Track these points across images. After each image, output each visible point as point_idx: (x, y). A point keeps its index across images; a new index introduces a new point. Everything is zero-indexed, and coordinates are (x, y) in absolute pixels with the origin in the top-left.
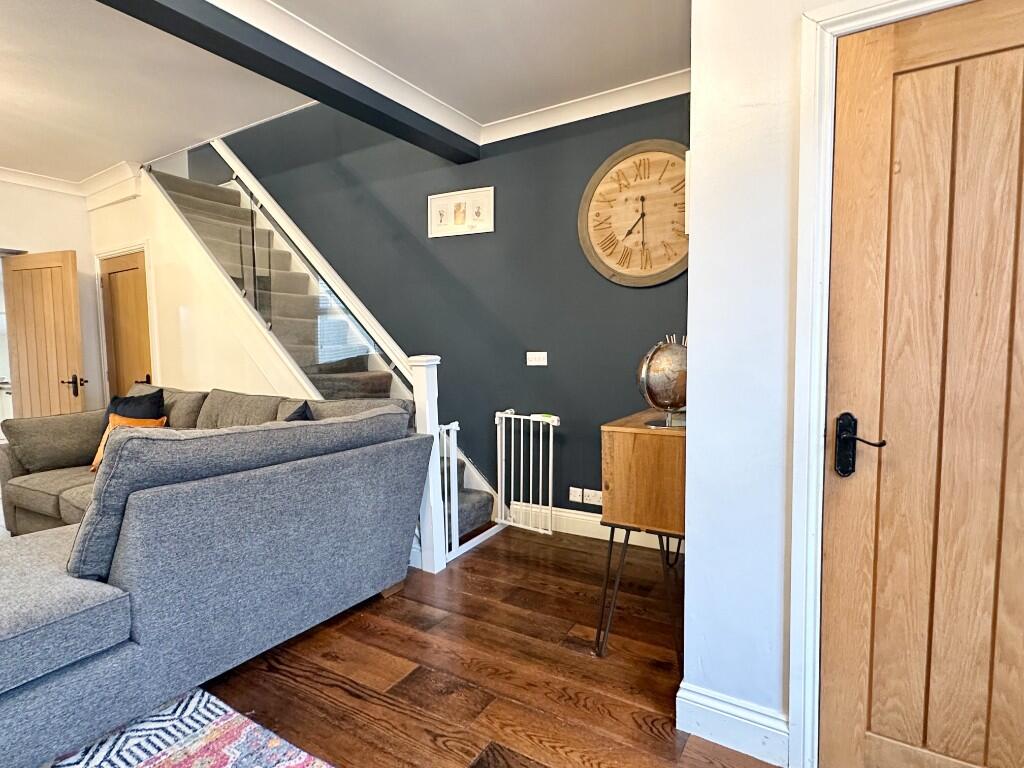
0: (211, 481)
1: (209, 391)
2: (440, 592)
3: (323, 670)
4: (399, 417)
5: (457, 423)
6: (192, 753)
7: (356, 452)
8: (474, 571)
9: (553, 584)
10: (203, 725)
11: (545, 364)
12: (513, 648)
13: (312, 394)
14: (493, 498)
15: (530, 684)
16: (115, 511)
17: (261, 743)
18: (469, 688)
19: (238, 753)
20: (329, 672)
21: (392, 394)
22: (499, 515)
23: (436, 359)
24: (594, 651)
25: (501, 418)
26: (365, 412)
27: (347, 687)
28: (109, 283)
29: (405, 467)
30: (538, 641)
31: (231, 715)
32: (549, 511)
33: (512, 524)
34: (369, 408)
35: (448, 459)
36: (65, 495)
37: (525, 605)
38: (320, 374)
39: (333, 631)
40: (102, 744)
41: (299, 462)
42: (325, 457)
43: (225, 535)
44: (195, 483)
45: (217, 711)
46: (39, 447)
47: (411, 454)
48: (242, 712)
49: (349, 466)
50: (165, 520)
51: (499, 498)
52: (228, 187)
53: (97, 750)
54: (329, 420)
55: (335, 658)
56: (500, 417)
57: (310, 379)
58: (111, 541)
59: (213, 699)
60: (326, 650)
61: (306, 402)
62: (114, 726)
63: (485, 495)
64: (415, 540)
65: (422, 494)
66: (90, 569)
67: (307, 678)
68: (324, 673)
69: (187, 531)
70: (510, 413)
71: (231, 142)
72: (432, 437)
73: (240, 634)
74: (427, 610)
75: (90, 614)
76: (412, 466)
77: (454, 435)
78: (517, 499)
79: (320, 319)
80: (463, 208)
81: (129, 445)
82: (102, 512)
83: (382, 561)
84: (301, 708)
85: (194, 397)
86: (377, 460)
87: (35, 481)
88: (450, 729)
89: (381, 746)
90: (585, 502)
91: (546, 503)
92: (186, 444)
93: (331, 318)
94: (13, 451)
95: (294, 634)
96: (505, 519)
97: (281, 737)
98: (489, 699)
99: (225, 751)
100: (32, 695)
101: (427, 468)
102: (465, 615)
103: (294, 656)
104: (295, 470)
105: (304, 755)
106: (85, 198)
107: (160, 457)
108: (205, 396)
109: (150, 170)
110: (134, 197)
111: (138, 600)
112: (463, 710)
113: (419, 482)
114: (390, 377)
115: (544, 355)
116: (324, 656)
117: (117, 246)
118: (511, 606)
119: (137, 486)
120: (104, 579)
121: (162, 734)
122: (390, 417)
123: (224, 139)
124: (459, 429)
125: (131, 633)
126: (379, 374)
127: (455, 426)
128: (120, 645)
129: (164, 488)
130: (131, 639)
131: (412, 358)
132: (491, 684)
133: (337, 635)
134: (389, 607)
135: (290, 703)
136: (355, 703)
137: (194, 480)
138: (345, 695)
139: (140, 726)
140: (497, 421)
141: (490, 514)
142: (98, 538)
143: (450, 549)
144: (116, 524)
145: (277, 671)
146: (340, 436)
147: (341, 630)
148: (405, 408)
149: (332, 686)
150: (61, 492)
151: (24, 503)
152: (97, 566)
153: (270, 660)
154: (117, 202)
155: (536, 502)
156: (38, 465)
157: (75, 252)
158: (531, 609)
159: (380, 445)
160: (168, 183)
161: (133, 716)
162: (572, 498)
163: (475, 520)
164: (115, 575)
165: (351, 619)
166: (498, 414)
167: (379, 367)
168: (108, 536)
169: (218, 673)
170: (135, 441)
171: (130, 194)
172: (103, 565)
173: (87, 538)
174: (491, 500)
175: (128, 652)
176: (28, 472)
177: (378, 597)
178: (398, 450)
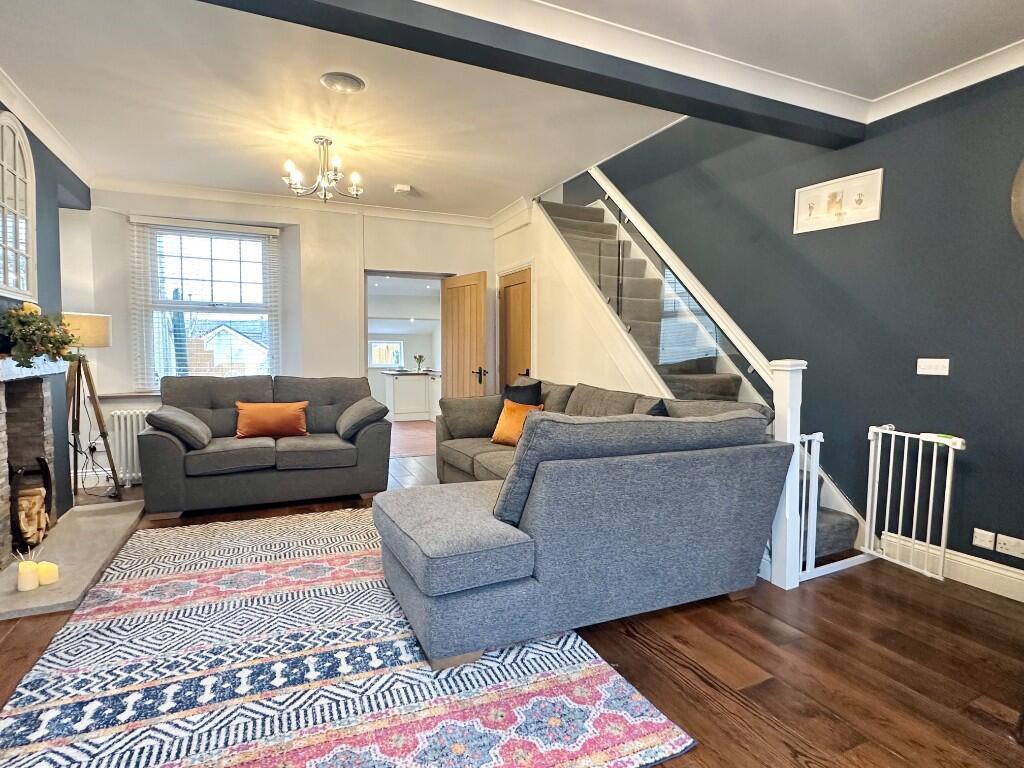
0: (593, 462)
1: (575, 384)
2: (791, 609)
3: (675, 650)
4: (758, 422)
5: (821, 434)
6: (573, 680)
7: (715, 451)
8: (833, 598)
9: (943, 640)
10: (579, 662)
11: (946, 373)
12: (890, 695)
13: (666, 394)
14: (858, 524)
15: (915, 742)
16: (528, 475)
17: (627, 694)
18: (835, 720)
19: (609, 695)
20: (679, 652)
21: (741, 398)
22: (867, 544)
23: (803, 364)
24: (1013, 734)
25: (877, 434)
26: (721, 414)
27: (700, 673)
28: (504, 295)
29: (761, 473)
30: (925, 699)
31: (600, 662)
32: (940, 551)
33: (885, 557)
34: (724, 410)
35: (808, 473)
36: (478, 458)
37: (903, 651)
38: (671, 373)
39: (680, 618)
40: (511, 649)
41: (663, 454)
42: (685, 453)
43: (601, 507)
44: (582, 461)
45: (589, 654)
46: (461, 420)
47: (770, 460)
48: (609, 663)
49: (709, 464)
50: (561, 488)
51: (867, 526)
52: (594, 206)
53: (508, 653)
54: (690, 419)
55: (686, 643)
56: (875, 432)
57: (664, 379)
58: (524, 497)
59: (585, 643)
60: (677, 633)
61: (662, 400)
62: (520, 640)
63: (849, 518)
64: (766, 551)
65: (777, 505)
66: (508, 516)
67: (661, 652)
68: (676, 653)
69: (575, 499)
70: (888, 429)
71: (604, 168)
72: (793, 446)
73: (607, 597)
74: (777, 624)
75: (512, 548)
76: (769, 474)
77: (816, 449)
78: (893, 529)
79: (664, 323)
80: (838, 198)
81: (542, 426)
82: (520, 474)
83: (732, 563)
84: (657, 676)
85: (564, 389)
86: (733, 462)
87: (459, 444)
88: (812, 752)
89: (736, 738)
90: (998, 550)
91: (936, 541)
92: (578, 428)
93: (681, 320)
94: (445, 421)
95: (649, 610)
96: (874, 549)
97: (643, 694)
98: (859, 739)
99: (598, 688)
100: (476, 597)
101: (785, 479)
102: (823, 641)
103: (648, 630)
104: (658, 461)
105: (664, 719)
106: (491, 229)
107: (560, 437)
108: (572, 389)
109: (539, 201)
110: (527, 225)
111: (540, 548)
112: (827, 738)
113: (775, 491)
114: (738, 381)
115: (946, 362)
116: (675, 637)
117: (512, 265)
118: (885, 649)
119: (545, 457)
120: (516, 525)
121: (550, 657)
122: (749, 421)
123: (598, 166)
124: (823, 441)
125: (534, 571)
126: (728, 377)
127: (818, 437)
128: (525, 579)
129: (562, 461)
130: (532, 576)
131: (774, 362)
132: (863, 725)
133: (685, 621)
134: (737, 610)
135: (647, 668)
136: (710, 691)
137: (582, 458)
138: (698, 679)
139: (535, 646)
140: (871, 436)
141: (853, 540)
142: (516, 493)
143: (804, 569)
144: (528, 484)
145: (634, 637)
146: (699, 435)
147: (688, 618)
148: (763, 413)
149: (684, 666)
150: (475, 455)
151: (451, 461)
152: (513, 513)
153: (629, 625)
154: (516, 229)
155: (921, 537)
156: (458, 433)
157: (485, 273)
158: (913, 659)
159: (738, 448)
160: (551, 209)
161: (531, 636)
162: (976, 542)
163: (835, 543)
164: (525, 523)
165: (699, 611)
166: (873, 429)
167: (729, 368)
168: (522, 494)
169: (589, 624)
170: (546, 423)
171: (524, 223)
172: (517, 514)
173: (509, 491)
174: (855, 525)
175: (531, 584)
176: (452, 438)
177: (724, 598)
178: (756, 456)
